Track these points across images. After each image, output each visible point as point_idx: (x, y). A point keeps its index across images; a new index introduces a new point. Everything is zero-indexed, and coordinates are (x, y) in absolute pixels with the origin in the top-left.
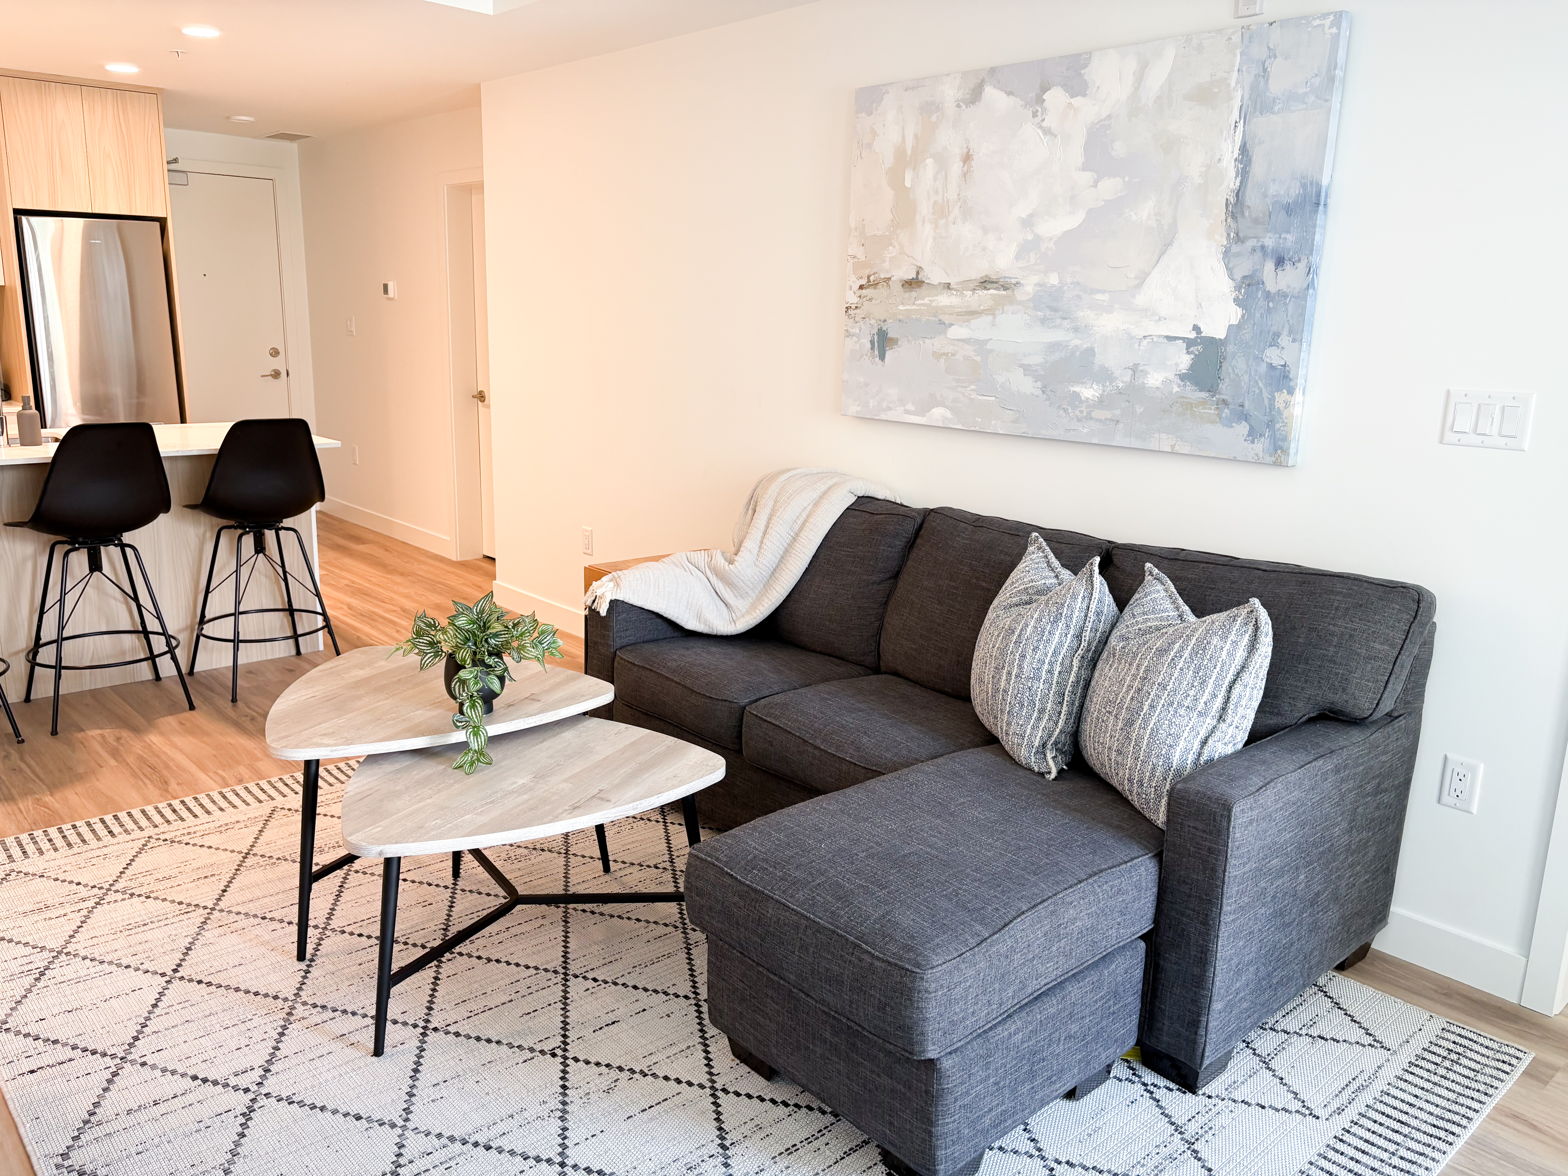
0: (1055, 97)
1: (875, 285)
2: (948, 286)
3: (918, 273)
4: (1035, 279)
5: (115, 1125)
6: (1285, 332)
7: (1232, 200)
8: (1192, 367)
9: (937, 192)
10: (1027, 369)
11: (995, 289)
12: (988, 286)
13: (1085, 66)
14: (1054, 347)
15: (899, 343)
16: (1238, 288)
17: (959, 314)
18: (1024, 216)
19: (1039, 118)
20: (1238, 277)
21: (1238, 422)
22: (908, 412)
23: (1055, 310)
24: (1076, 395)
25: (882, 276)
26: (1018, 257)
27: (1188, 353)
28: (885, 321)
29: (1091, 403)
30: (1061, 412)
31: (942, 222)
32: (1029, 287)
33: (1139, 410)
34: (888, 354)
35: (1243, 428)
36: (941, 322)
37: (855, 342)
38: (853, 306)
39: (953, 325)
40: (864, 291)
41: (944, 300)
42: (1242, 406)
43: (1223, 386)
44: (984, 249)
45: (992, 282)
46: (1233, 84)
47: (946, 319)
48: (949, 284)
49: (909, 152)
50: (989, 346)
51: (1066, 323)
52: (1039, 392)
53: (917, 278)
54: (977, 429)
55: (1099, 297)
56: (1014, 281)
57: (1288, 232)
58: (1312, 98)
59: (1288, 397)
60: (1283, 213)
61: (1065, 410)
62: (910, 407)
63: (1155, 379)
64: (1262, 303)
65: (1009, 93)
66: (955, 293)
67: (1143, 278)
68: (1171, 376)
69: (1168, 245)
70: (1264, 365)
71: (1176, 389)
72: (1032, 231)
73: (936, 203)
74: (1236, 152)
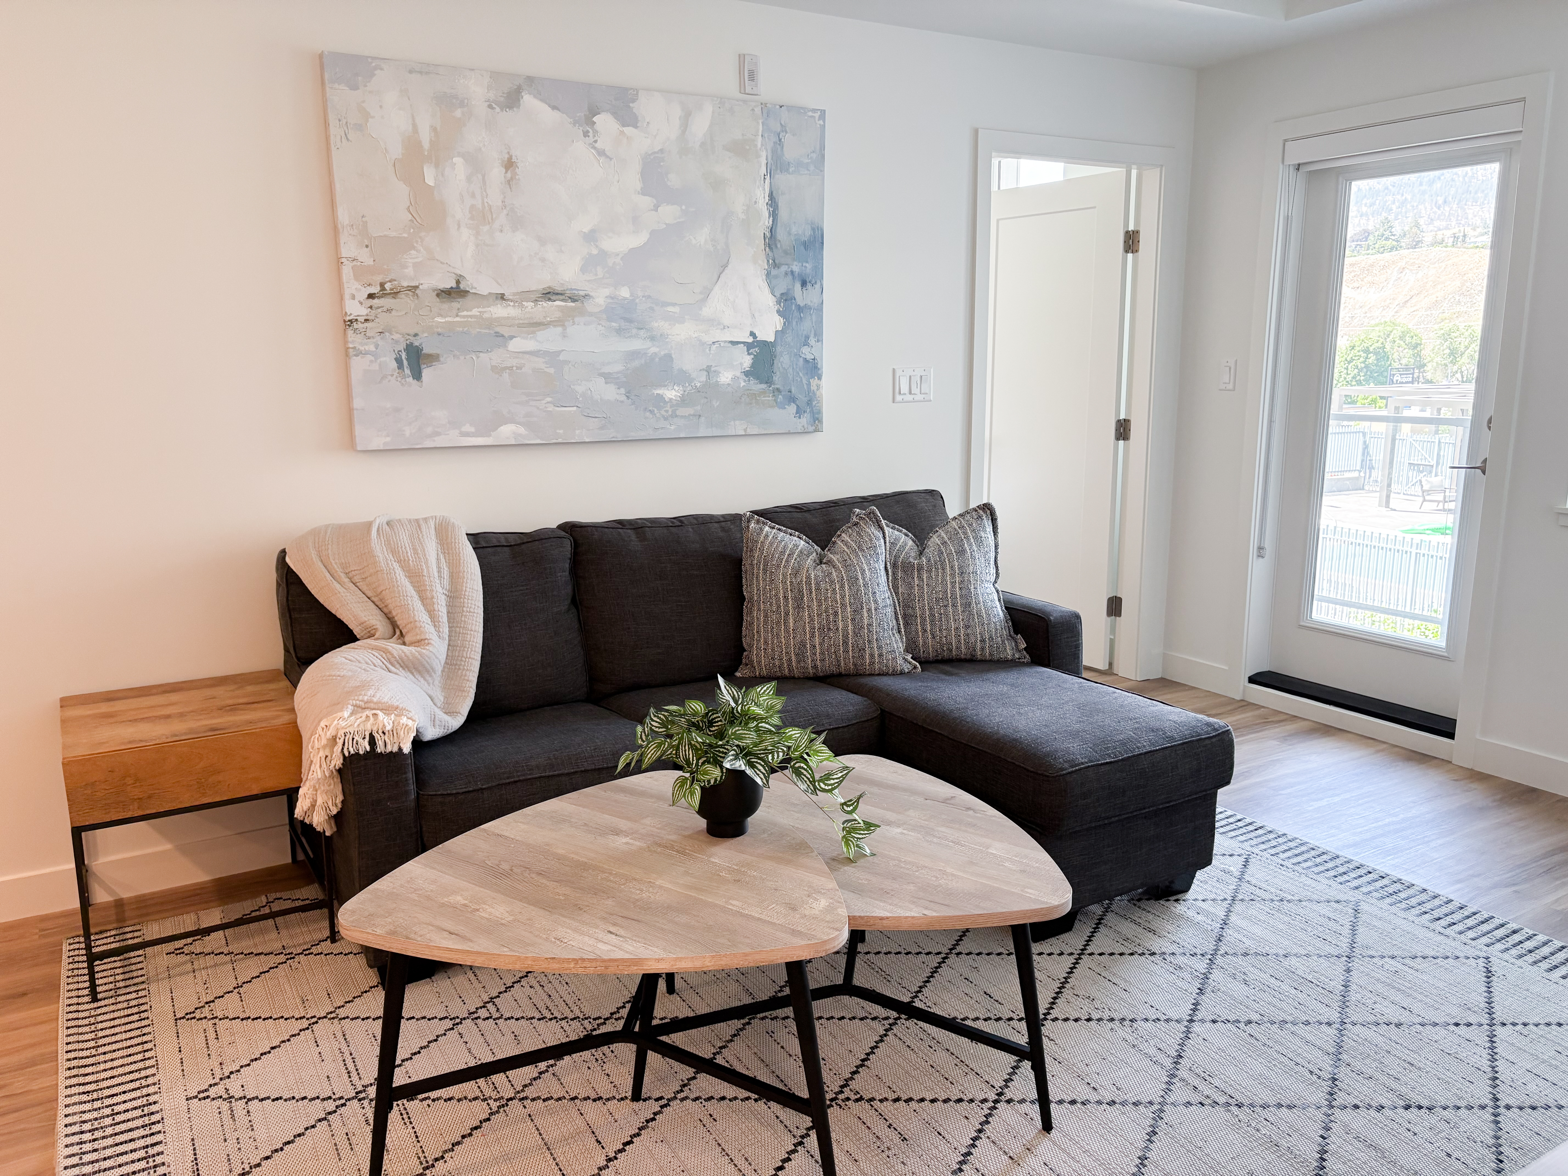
0: (605, 122)
1: (395, 294)
2: (502, 297)
3: (458, 282)
4: (607, 292)
6: (812, 335)
7: (768, 235)
8: (753, 365)
9: (473, 196)
10: (608, 378)
11: (562, 300)
12: (553, 297)
13: (634, 101)
14: (633, 355)
15: (441, 359)
16: (778, 302)
17: (520, 326)
18: (586, 230)
19: (591, 139)
20: (778, 294)
21: (789, 404)
22: (466, 434)
23: (630, 321)
24: (660, 397)
25: (405, 284)
26: (584, 270)
27: (749, 354)
28: (416, 335)
29: (674, 402)
30: (648, 414)
31: (486, 228)
32: (600, 298)
33: (716, 404)
34: (426, 373)
35: (793, 408)
36: (498, 335)
37: (371, 361)
38: (361, 319)
39: (515, 337)
40: (376, 301)
41: (499, 311)
42: (790, 392)
43: (775, 378)
44: (543, 260)
45: (557, 294)
46: (759, 146)
47: (505, 331)
48: (503, 294)
49: (426, 145)
50: (562, 357)
51: (642, 332)
52: (624, 398)
53: (458, 287)
54: (560, 440)
55: (670, 309)
56: (582, 293)
57: (807, 262)
58: (812, 168)
59: (818, 382)
60: (802, 248)
61: (651, 412)
62: (468, 428)
63: (726, 377)
64: (796, 314)
65: (554, 108)
66: (512, 304)
67: (707, 293)
68: (738, 374)
69: (725, 266)
70: (801, 359)
71: (743, 384)
72: (597, 246)
73: (472, 207)
74: (767, 198)
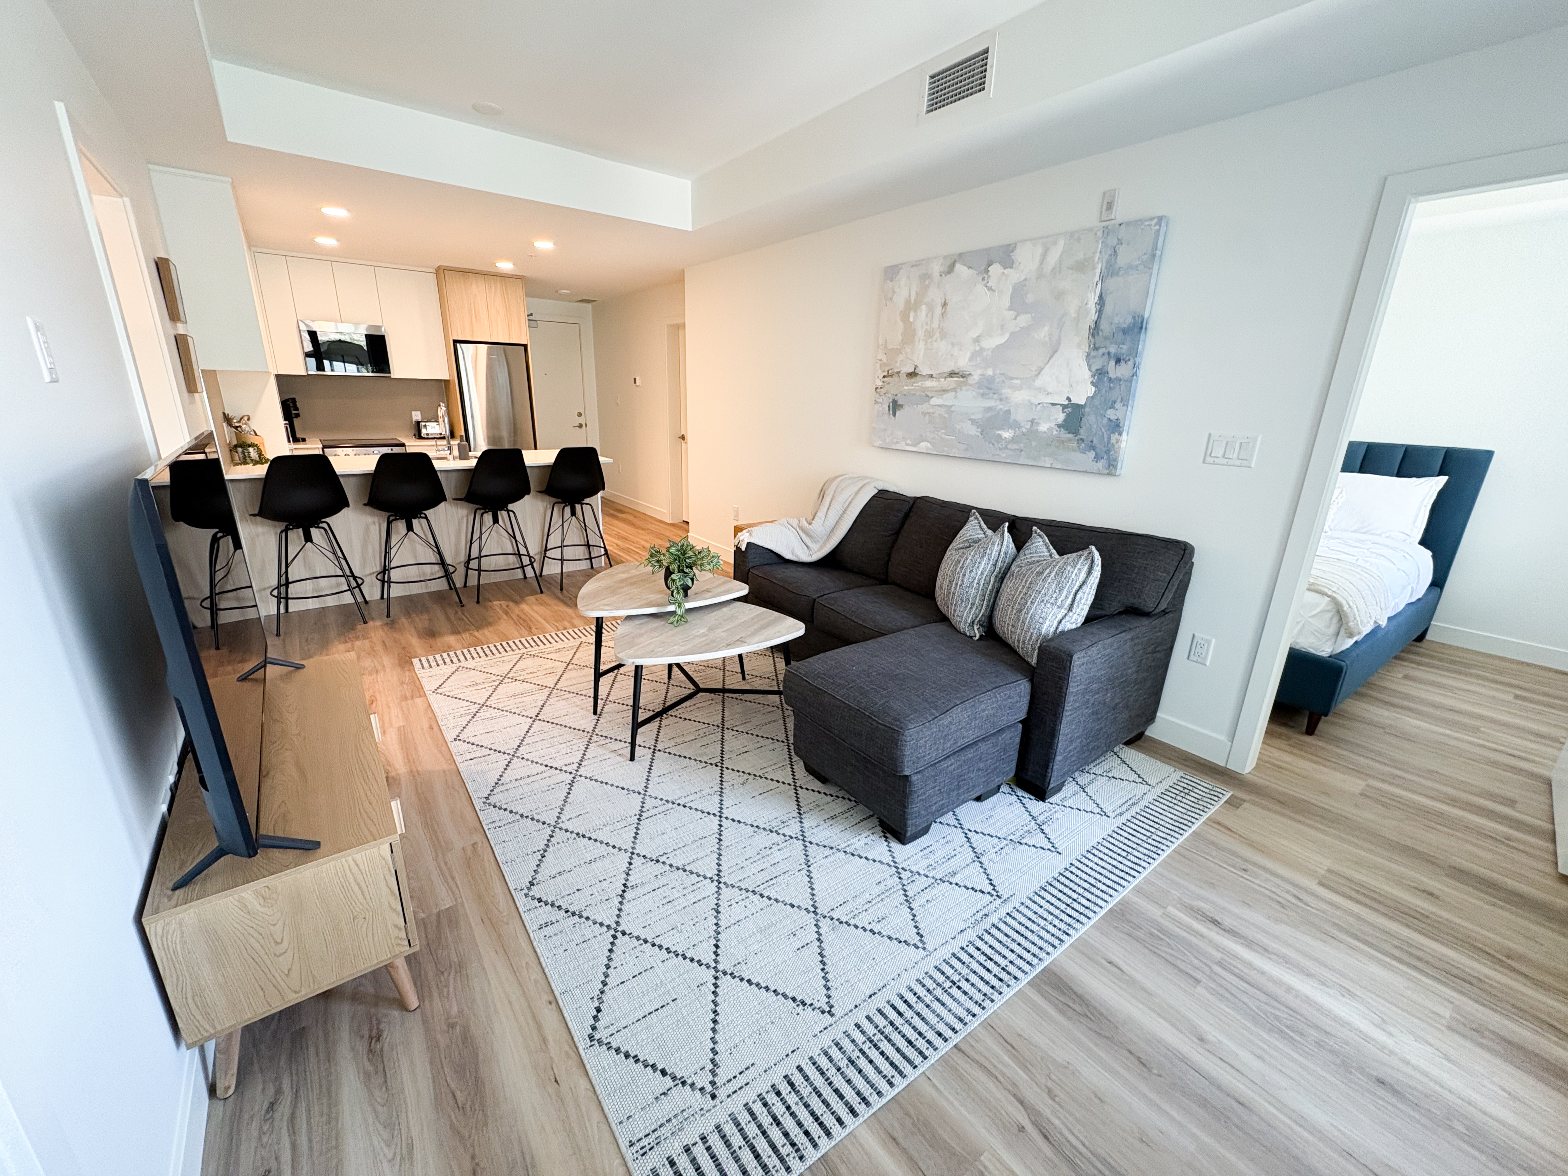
0: (996, 269)
1: (892, 376)
2: (931, 376)
3: (915, 369)
4: (979, 372)
5: (510, 786)
6: (1119, 400)
7: (1093, 326)
8: (1065, 421)
9: (927, 324)
10: (973, 421)
11: (958, 377)
12: (954, 376)
13: (1012, 251)
14: (990, 409)
15: (904, 407)
16: (1093, 376)
17: (937, 391)
18: (975, 336)
19: (986, 282)
20: (1094, 370)
21: (1089, 451)
22: (907, 445)
23: (990, 389)
24: (1000, 436)
25: (896, 371)
26: (971, 359)
27: (1063, 412)
28: (896, 395)
29: (1008, 440)
30: (991, 445)
31: (929, 341)
32: (976, 375)
33: (1034, 444)
34: (898, 413)
35: (1092, 454)
36: (927, 396)
37: (880, 407)
38: (879, 387)
39: (934, 397)
40: (886, 379)
41: (929, 383)
42: (1092, 442)
43: (1082, 431)
44: (952, 355)
45: (956, 374)
46: (1096, 260)
47: (930, 394)
49: (912, 302)
50: (953, 409)
51: (996, 396)
52: (979, 434)
53: (915, 372)
54: (946, 454)
55: (1015, 381)
56: (968, 373)
57: (1124, 344)
58: (1141, 267)
59: (1118, 437)
60: (1121, 333)
61: (993, 445)
62: (909, 442)
63: (1043, 427)
64: (1107, 384)
65: (970, 268)
66: (935, 380)
67: (1040, 371)
68: (1053, 426)
69: (1055, 352)
70: (1106, 419)
71: (1055, 432)
72: (979, 345)
73: (926, 330)
74: (1097, 298)
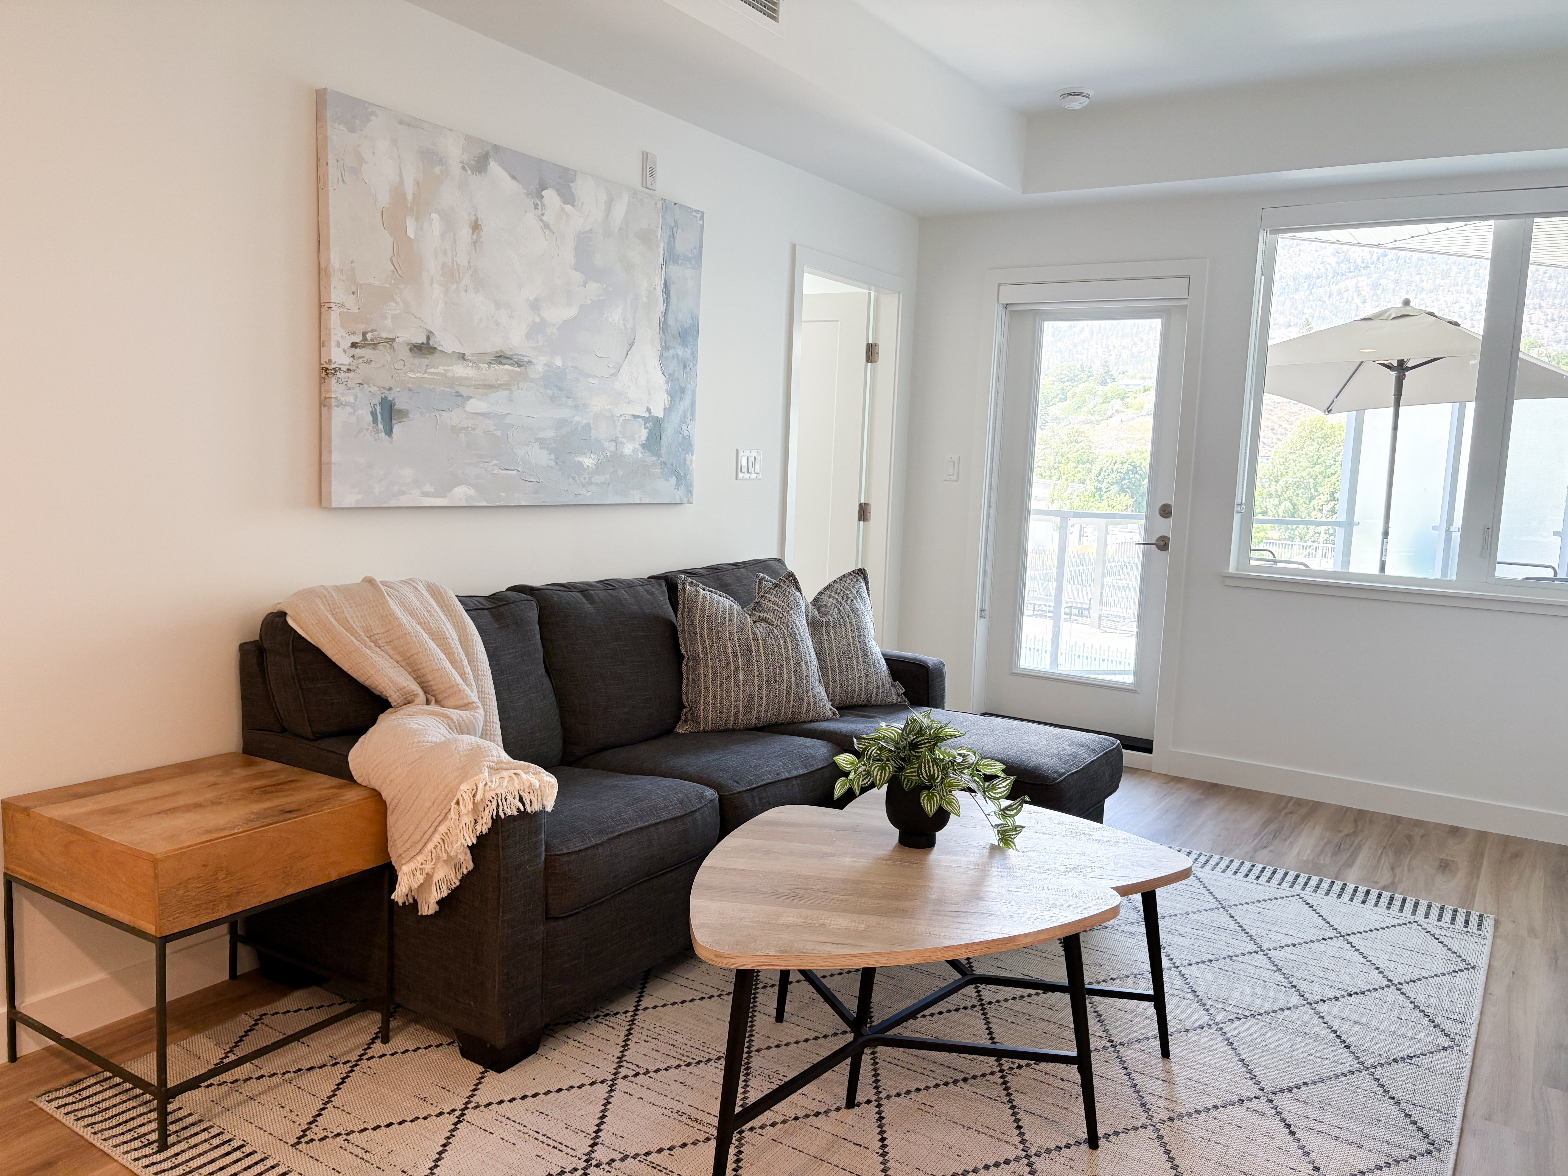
0: (550, 197)
1: (374, 345)
2: (463, 356)
3: (428, 338)
4: (545, 360)
6: (689, 414)
7: (662, 319)
8: (648, 439)
9: (445, 253)
10: (541, 442)
11: (510, 365)
12: (504, 361)
13: (573, 181)
14: (561, 423)
15: (410, 415)
16: (667, 382)
17: (476, 387)
18: (532, 299)
19: (539, 212)
20: (667, 375)
21: (671, 477)
22: (426, 494)
23: (561, 389)
25: (384, 335)
26: (528, 336)
27: (646, 428)
28: (390, 389)
29: (591, 470)
30: (571, 480)
31: (454, 287)
32: (540, 365)
33: (621, 473)
34: (397, 428)
35: (674, 480)
36: (459, 395)
37: (350, 414)
38: (344, 368)
39: (471, 398)
40: (358, 350)
41: (460, 370)
42: (672, 465)
43: (662, 452)
44: (497, 324)
45: (507, 358)
46: (660, 236)
47: (464, 391)
48: (464, 354)
49: (410, 198)
50: (508, 420)
51: (570, 402)
52: (553, 464)
53: (428, 343)
54: (502, 504)
55: (591, 380)
56: (526, 359)
57: (687, 347)
58: (694, 262)
59: (691, 457)
60: (685, 334)
61: (573, 478)
62: (428, 488)
63: (628, 449)
64: (678, 393)
66: (470, 364)
67: (618, 368)
68: (637, 446)
69: (631, 345)
70: (681, 436)
71: (640, 455)
72: (539, 315)
73: (444, 264)
74: (663, 286)
